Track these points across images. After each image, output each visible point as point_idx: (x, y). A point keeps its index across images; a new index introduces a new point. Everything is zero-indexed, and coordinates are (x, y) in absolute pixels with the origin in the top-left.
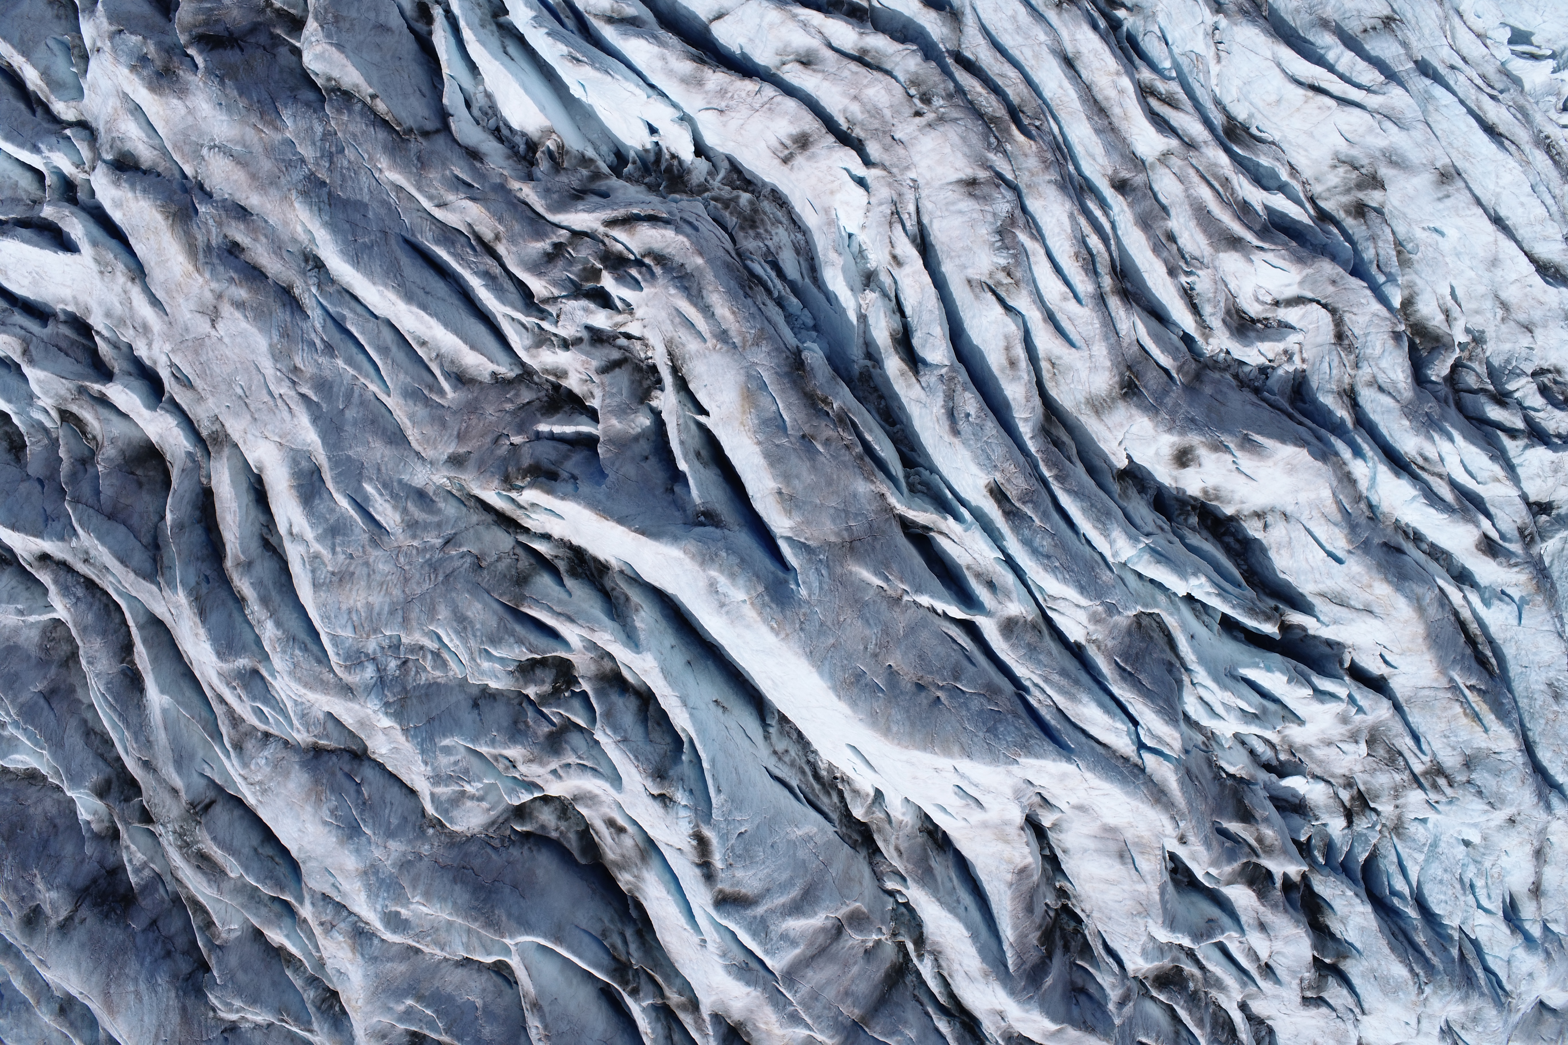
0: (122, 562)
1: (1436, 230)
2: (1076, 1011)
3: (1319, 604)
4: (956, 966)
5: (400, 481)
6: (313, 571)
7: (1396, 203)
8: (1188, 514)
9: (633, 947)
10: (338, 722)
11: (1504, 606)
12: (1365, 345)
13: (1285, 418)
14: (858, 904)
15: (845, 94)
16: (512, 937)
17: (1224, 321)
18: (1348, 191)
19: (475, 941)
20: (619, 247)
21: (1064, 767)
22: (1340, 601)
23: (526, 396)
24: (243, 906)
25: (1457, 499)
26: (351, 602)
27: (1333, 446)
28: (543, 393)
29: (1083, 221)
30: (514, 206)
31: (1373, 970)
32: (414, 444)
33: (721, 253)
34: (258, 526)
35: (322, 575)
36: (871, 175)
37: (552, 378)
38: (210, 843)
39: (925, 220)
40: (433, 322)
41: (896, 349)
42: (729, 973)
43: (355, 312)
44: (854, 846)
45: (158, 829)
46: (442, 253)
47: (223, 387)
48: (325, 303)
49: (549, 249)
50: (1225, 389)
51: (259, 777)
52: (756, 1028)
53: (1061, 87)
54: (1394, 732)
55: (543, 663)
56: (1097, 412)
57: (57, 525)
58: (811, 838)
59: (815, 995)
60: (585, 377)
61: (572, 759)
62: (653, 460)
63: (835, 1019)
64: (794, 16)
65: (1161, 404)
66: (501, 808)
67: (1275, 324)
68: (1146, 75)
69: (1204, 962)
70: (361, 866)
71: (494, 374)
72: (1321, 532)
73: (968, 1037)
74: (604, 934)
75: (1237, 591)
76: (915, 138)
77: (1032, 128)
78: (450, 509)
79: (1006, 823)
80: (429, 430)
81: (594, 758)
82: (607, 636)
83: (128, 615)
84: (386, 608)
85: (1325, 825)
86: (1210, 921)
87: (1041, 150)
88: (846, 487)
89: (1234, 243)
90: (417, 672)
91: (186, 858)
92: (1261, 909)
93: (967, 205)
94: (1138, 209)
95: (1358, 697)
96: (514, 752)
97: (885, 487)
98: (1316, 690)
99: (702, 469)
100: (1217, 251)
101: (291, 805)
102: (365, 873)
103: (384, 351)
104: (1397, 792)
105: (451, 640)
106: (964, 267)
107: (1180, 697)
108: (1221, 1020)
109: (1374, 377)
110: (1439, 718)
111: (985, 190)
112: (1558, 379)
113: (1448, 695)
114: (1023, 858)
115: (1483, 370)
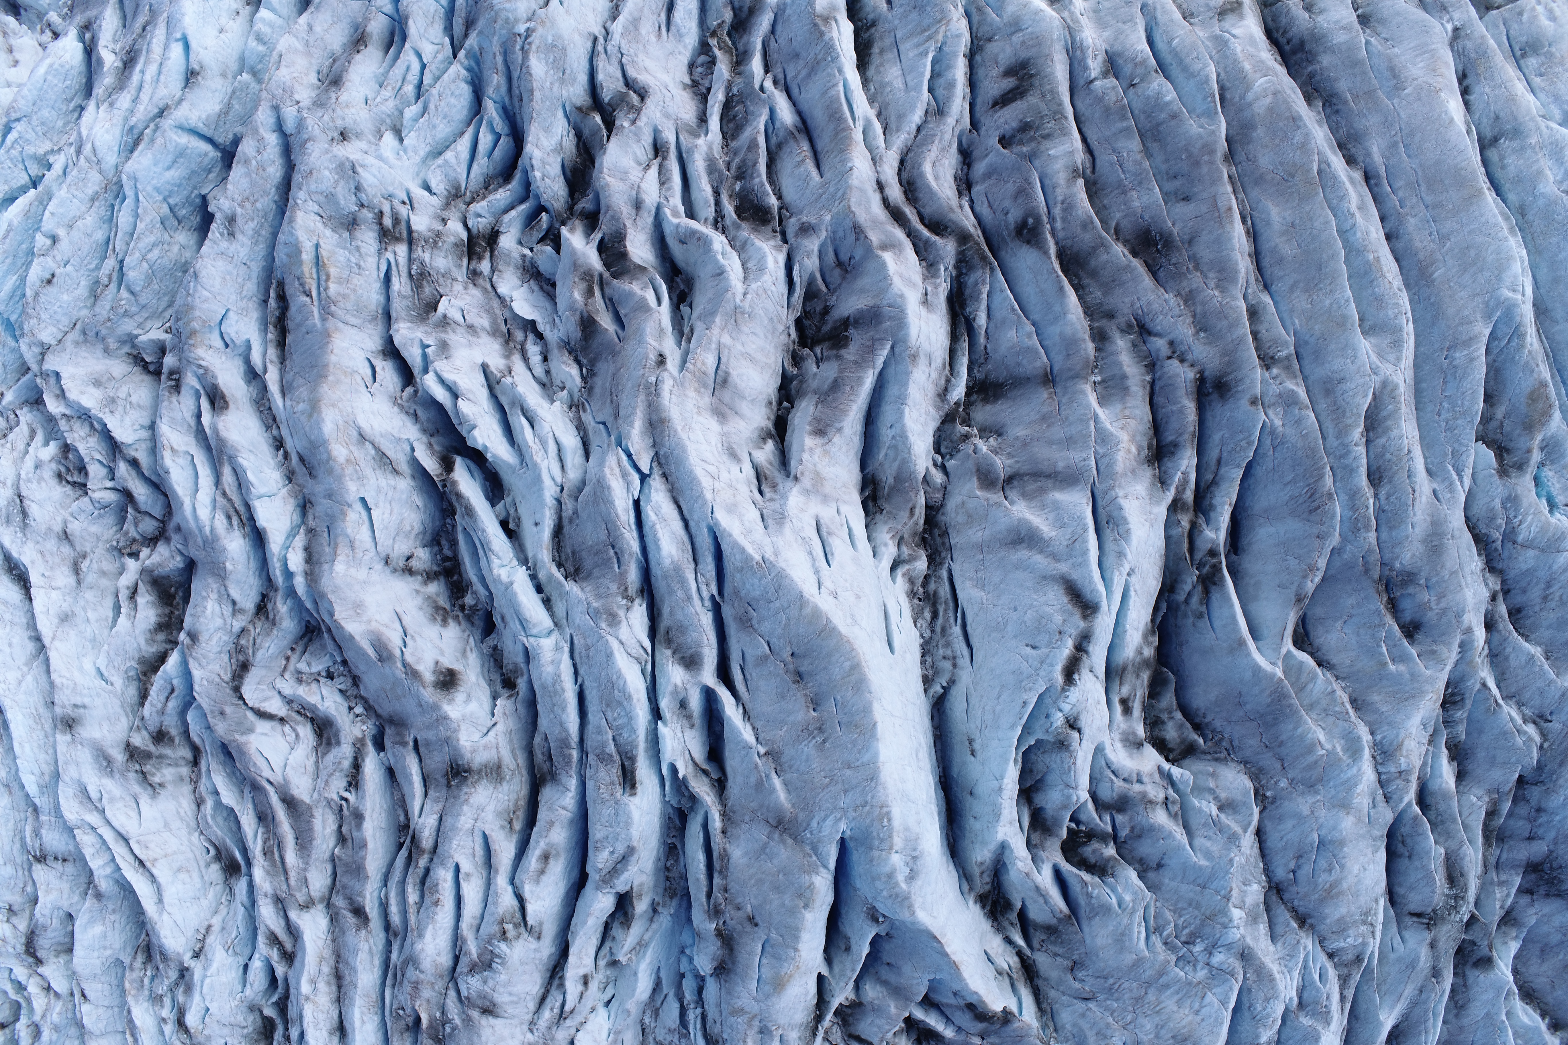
1: (102, 677)
2: (858, 254)
3: (404, 467)
4: (934, 375)
7: (124, 720)
8: (471, 608)
9: (1187, 587)
10: (1271, 926)
11: (233, 335)
12: (226, 643)
14: (978, 492)
16: (1273, 675)
17: (338, 743)
18: (160, 757)
19: (1304, 678)
21: (725, 521)
22: (383, 459)
24: (1453, 819)
25: (221, 463)
26: (1190, 1018)
27: (308, 595)
29: (412, 919)
31: (562, 81)
38: (1438, 892)
39: (541, 990)
41: (633, 915)
42: (1128, 531)
44: (945, 534)
51: (1363, 928)
52: (1139, 448)
53: (363, 1022)
54: (405, 302)
55: (1082, 865)
56: (499, 767)
58: (977, 581)
59: (1070, 442)
61: (1119, 783)
62: (886, 958)
63: (1068, 405)
65: (440, 740)
67: (295, 709)
68: (281, 968)
69: (712, 201)
70: (1342, 814)
72: (363, 535)
73: (967, 292)
74: (1200, 616)
75: (470, 531)
77: (408, 1014)
78: (1066, 1017)
79: (807, 492)
81: (1099, 777)
82: (1020, 865)
84: (1169, 992)
85: (520, 243)
86: (683, 242)
87: (412, 996)
88: (749, 866)
89: (290, 802)
90: (1184, 928)
91: (1465, 886)
92: (629, 223)
93: (501, 998)
94: (357, 886)
95: (419, 363)
96: (1158, 816)
97: (717, 839)
98: (454, 397)
99: (853, 941)
100: (309, 808)
101: (1356, 895)
102: (1343, 806)
104: (435, 240)
105: (1139, 932)
107: (583, 482)
108: (731, 125)
109: (234, 614)
110: (355, 291)
111: (479, 1002)
112: (63, 470)
113: (333, 308)
114: (811, 450)
115: (128, 526)
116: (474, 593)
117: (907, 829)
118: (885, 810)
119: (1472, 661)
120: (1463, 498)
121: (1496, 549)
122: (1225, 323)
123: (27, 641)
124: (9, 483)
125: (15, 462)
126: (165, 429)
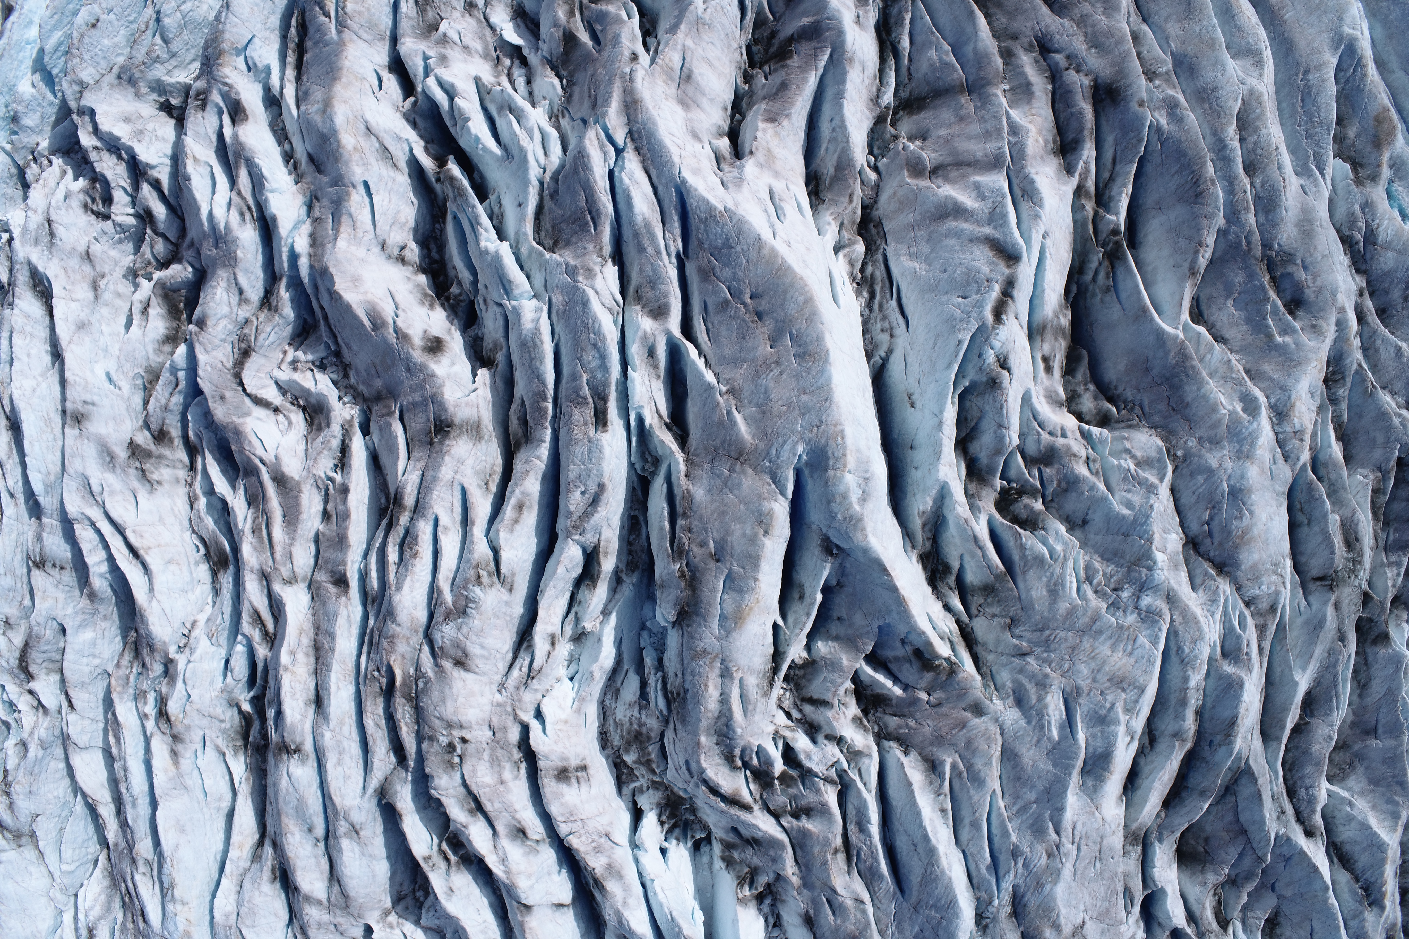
0: (1259, 795)
1: (110, 380)
3: (402, 162)
4: (867, 82)
5: (1029, 723)
6: (1137, 701)
7: (128, 422)
8: (455, 297)
10: (1191, 578)
11: (256, 58)
12: (231, 333)
13: (332, 321)
14: (909, 180)
15: (508, 791)
16: (1176, 337)
17: (328, 425)
18: (160, 457)
19: (1202, 350)
20: (752, 786)
21: (691, 180)
22: (385, 153)
23: (893, 722)
24: (1345, 489)
25: (237, 167)
26: (1124, 661)
27: (310, 275)
28: (878, 715)
29: (392, 577)
30: (806, 866)
32: (1000, 742)
33: (681, 733)
34: (1150, 758)
35: (1133, 694)
36: (528, 717)
37: (866, 722)
38: (1338, 552)
39: (510, 655)
40: (927, 823)
41: (599, 575)
43: (977, 866)
44: (879, 224)
45: (1365, 586)
46: (884, 866)
47: (1106, 875)
48: (995, 888)
49: (804, 819)
50: (364, 374)
51: (1274, 578)
52: (1046, 142)
53: (338, 688)
54: (411, 23)
55: (1015, 520)
56: (478, 427)
57: (1285, 850)
58: (910, 255)
59: (987, 135)
60: (843, 708)
61: (1045, 436)
62: (835, 614)
63: (983, 106)
64: (507, 872)
65: (425, 399)
66: (1117, 433)
67: (289, 395)
68: (262, 651)
70: (1247, 464)
71: (906, 753)
72: (364, 216)
73: (892, 21)
74: (1107, 290)
75: (460, 216)
76: (478, 724)
77: (383, 673)
78: (1005, 677)
79: (761, 166)
80: (983, 746)
81: (1028, 426)
82: (958, 509)
83: (1281, 754)
84: (1102, 638)
87: (389, 653)
88: (712, 502)
89: (280, 480)
90: (1111, 576)
91: (1361, 553)
93: (474, 649)
94: (339, 556)
95: (421, 70)
96: (1081, 470)
97: (681, 481)
98: (451, 99)
99: (807, 587)
100: (298, 483)
101: (1266, 542)
102: (1248, 457)
103: (975, 825)
105: (1071, 583)
106: (507, 604)
107: (562, 167)
109: (239, 304)
110: (368, 9)
111: (452, 652)
112: (89, 201)
113: (349, 22)
114: (764, 130)
115: (145, 248)
116: (460, 283)
117: (858, 451)
118: (839, 428)
119: (1348, 339)
120: (1327, 195)
121: (1359, 251)
122: (1112, 40)
123: (44, 354)
124: (40, 211)
125: (46, 196)
126: (189, 141)
